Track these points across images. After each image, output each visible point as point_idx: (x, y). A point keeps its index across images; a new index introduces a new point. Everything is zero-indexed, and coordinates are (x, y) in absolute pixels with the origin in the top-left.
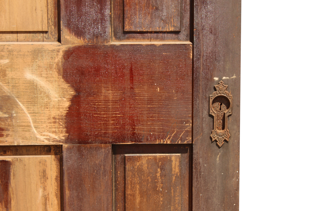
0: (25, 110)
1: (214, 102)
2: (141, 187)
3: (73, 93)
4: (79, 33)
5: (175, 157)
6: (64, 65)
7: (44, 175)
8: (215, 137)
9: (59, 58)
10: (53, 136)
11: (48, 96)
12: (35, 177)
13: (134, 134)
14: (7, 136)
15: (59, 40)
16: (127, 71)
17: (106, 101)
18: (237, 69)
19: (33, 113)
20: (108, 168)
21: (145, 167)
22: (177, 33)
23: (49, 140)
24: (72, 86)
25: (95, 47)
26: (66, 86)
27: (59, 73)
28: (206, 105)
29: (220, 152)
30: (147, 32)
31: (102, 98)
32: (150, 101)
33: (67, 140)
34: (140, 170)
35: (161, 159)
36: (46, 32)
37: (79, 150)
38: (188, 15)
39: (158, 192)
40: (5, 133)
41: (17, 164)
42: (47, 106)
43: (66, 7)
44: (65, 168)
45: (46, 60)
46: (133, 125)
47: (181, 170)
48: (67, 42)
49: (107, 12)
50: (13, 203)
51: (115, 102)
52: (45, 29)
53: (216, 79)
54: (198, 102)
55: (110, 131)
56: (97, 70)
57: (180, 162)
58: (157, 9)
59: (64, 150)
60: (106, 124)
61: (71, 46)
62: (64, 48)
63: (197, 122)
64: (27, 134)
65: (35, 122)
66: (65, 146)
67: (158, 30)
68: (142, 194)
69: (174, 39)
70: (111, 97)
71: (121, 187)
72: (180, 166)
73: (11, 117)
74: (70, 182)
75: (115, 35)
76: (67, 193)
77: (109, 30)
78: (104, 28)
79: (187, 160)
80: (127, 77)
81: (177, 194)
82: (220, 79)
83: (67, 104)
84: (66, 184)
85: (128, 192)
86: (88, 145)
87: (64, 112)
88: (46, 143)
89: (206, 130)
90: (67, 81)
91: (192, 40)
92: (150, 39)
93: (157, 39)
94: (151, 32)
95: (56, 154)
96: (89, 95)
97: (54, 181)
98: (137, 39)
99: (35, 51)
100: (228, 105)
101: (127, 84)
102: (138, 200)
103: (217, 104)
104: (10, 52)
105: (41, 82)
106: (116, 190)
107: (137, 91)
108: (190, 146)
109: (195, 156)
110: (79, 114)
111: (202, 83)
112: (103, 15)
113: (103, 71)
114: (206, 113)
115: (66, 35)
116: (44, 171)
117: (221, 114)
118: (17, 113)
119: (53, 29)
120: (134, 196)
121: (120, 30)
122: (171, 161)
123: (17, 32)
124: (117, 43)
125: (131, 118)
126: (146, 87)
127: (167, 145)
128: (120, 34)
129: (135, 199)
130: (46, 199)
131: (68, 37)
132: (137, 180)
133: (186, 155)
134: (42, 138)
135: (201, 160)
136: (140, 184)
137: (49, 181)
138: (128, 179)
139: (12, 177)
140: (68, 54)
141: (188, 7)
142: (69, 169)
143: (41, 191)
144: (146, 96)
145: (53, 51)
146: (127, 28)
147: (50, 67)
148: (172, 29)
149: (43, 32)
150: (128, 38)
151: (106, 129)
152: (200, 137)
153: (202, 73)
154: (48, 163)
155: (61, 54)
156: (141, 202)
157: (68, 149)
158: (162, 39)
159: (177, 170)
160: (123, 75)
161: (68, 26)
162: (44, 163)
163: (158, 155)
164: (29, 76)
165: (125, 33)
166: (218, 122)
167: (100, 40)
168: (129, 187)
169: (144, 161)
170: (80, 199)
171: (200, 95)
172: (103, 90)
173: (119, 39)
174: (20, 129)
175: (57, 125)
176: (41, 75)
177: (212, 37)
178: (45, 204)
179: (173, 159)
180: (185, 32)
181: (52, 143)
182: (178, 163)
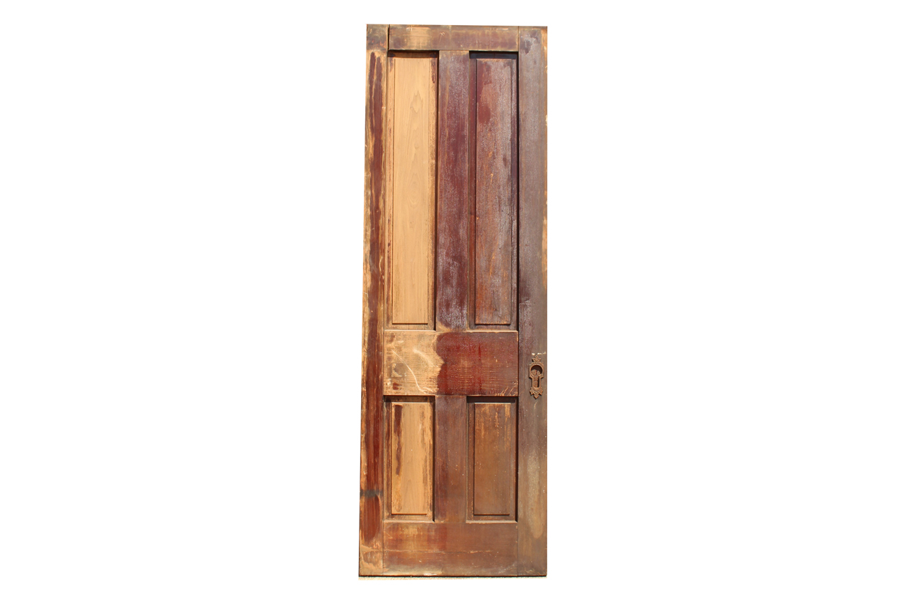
0: (412, 373)
1: (532, 369)
2: (485, 424)
3: (442, 362)
4: (447, 325)
5: (507, 405)
6: (437, 344)
7: (423, 415)
8: (533, 392)
9: (434, 340)
10: (429, 389)
11: (427, 364)
12: (417, 417)
13: (481, 389)
14: (401, 389)
15: (435, 329)
16: (477, 349)
17: (464, 368)
18: (545, 349)
19: (417, 375)
20: (464, 412)
21: (488, 411)
22: (508, 325)
23: (426, 392)
24: (442, 358)
25: (457, 334)
26: (438, 358)
27: (434, 349)
28: (527, 371)
29: (536, 402)
30: (490, 325)
31: (461, 366)
32: (491, 368)
33: (438, 393)
34: (484, 413)
35: (498, 406)
36: (427, 324)
37: (446, 399)
38: (515, 314)
39: (496, 428)
40: (399, 387)
41: (406, 407)
42: (426, 370)
43: (440, 308)
44: (436, 411)
45: (425, 342)
46: (480, 383)
47: (511, 414)
48: (440, 330)
49: (465, 312)
50: (403, 433)
51: (469, 368)
52: (426, 322)
53: (533, 354)
54: (521, 369)
55: (466, 387)
56: (458, 348)
57: (510, 408)
58: (496, 310)
59: (436, 399)
60: (463, 383)
61: (442, 332)
62: (438, 334)
63: (522, 382)
64: (413, 388)
65: (418, 380)
66: (437, 396)
67: (496, 323)
68: (486, 429)
69: (507, 329)
70: (466, 365)
71: (472, 424)
72: (510, 410)
73: (403, 377)
74: (439, 420)
75: (470, 326)
76: (437, 427)
77: (466, 323)
78: (463, 322)
79: (515, 407)
80: (477, 352)
81: (509, 429)
82: (536, 354)
83: (439, 369)
84: (437, 422)
85: (477, 428)
86: (451, 396)
87: (437, 375)
88: (425, 394)
89: (527, 388)
90: (439, 355)
91: (518, 330)
92: (492, 329)
93: (496, 329)
94: (492, 325)
95: (430, 402)
96: (453, 364)
97: (429, 419)
98: (483, 329)
99: (419, 335)
100: (541, 372)
101: (477, 357)
102: (483, 433)
103: (534, 371)
104: (405, 336)
105: (423, 355)
106: (469, 426)
107: (483, 361)
108: (517, 398)
109: (520, 404)
110: (446, 376)
111: (524, 357)
112: (462, 313)
113: (462, 349)
114: (527, 376)
115: (439, 325)
116: (423, 413)
117: (537, 377)
118: (407, 374)
119: (431, 322)
120: (480, 430)
121: (473, 323)
122: (504, 407)
123: (409, 324)
124: (471, 331)
125: (479, 379)
126: (488, 359)
127: (502, 397)
128: (473, 326)
129: (481, 433)
130: (423, 431)
131: (440, 327)
132: (482, 420)
133: (514, 404)
134: (422, 391)
135: (524, 407)
136: (484, 422)
137: (426, 419)
138: (477, 419)
139: (402, 416)
140: (440, 338)
141: (516, 309)
142: (439, 411)
143: (420, 425)
144: (489, 365)
145: (431, 336)
146: (477, 322)
147: (429, 346)
148: (505, 323)
149: (425, 324)
150: (478, 328)
151: (463, 386)
152: (523, 392)
153: (525, 350)
154: (426, 408)
155: (436, 337)
156: (485, 435)
157: (439, 398)
158: (499, 329)
159: (508, 414)
160: (475, 351)
161: (441, 320)
162: (423, 407)
163: (496, 403)
164: (416, 351)
165: (476, 325)
166: (535, 382)
167: (460, 329)
168: (477, 424)
169: (487, 408)
170: (445, 432)
171: (523, 365)
172: (462, 361)
173: (472, 329)
174: (409, 385)
175: (432, 383)
176: (423, 351)
177: (531, 328)
178: (423, 435)
179: (506, 406)
180: (513, 325)
181: (428, 394)
182: (509, 409)
